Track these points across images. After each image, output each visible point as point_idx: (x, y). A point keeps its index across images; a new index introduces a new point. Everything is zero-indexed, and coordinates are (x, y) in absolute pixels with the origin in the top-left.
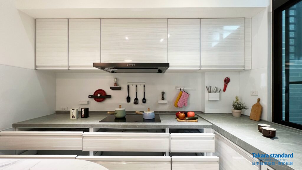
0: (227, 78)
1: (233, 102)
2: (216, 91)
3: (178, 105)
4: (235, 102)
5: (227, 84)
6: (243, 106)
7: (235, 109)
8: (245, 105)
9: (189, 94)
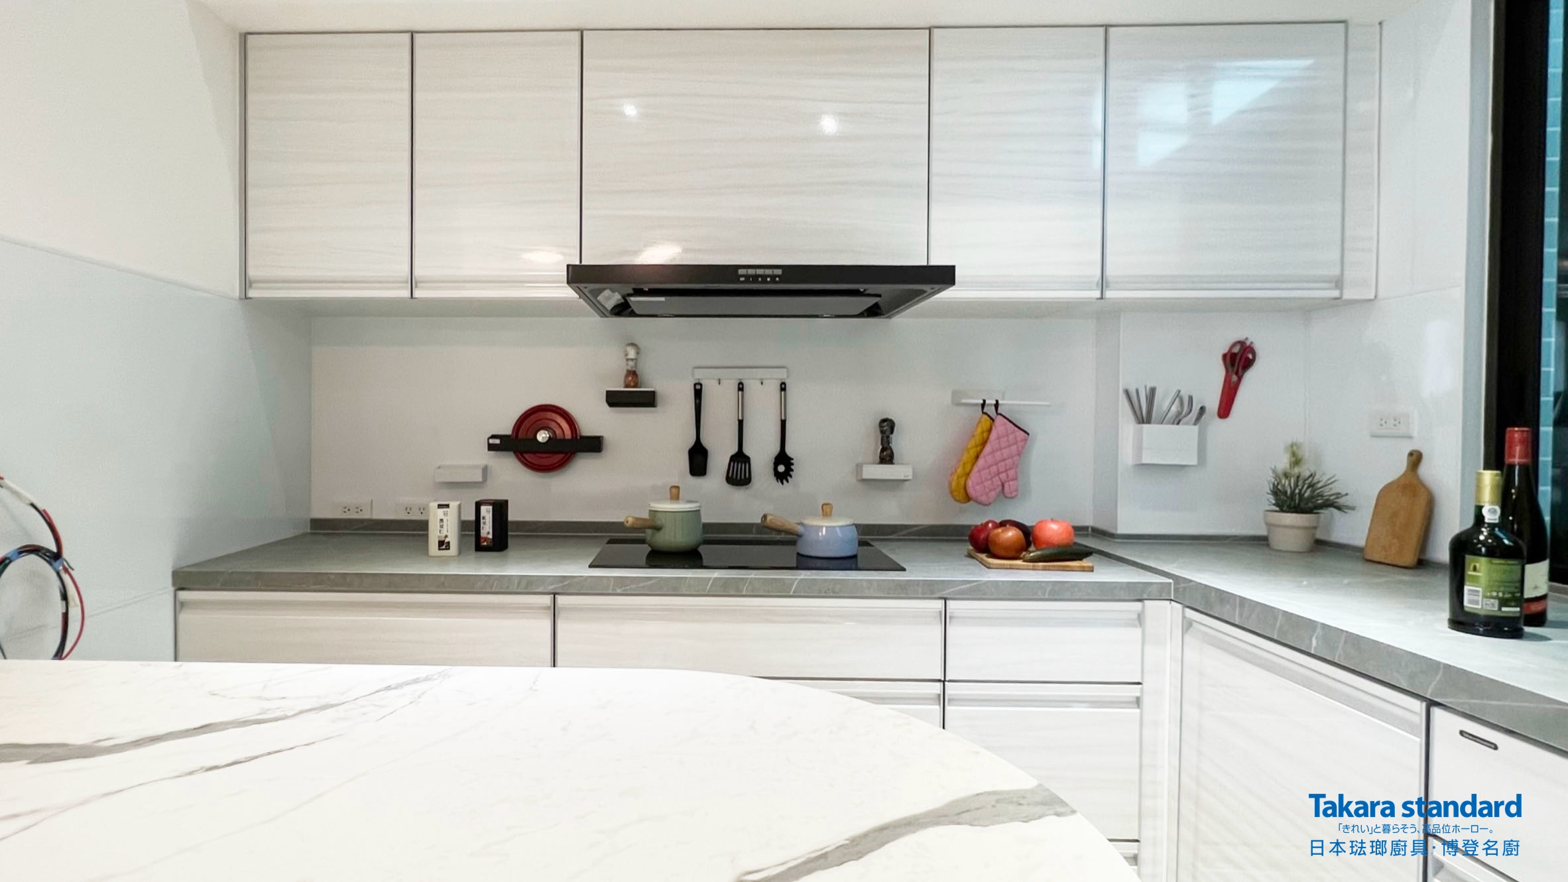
0: (1242, 343)
1: (1274, 471)
2: (1179, 413)
3: (971, 491)
4: (1286, 475)
5: (1240, 379)
6: (1327, 492)
7: (1282, 511)
8: (1336, 488)
9: (1028, 434)
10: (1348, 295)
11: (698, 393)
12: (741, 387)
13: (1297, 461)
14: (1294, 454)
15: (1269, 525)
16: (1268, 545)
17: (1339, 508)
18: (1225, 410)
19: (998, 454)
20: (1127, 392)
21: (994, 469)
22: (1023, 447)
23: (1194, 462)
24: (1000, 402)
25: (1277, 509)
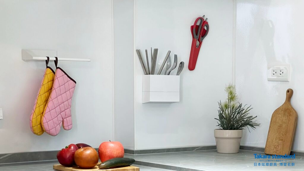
0: (201, 19)
1: (220, 104)
2: (169, 67)
3: (46, 126)
4: (226, 106)
5: (200, 43)
6: (247, 116)
7: (224, 129)
8: (251, 114)
9: (75, 82)
13: (232, 97)
14: (231, 93)
15: (217, 139)
16: (216, 151)
18: (192, 65)
19: (60, 98)
20: (139, 52)
21: (58, 109)
22: (73, 92)
23: (179, 101)
24: (58, 59)
25: (221, 128)
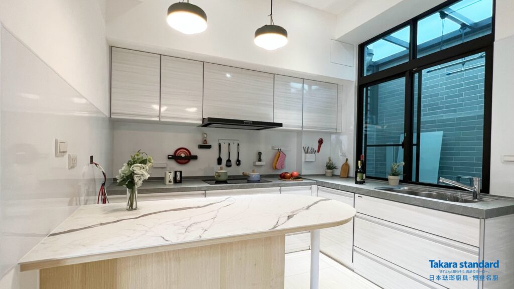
0: (321, 139)
1: (327, 162)
2: (312, 152)
3: (277, 167)
5: (321, 145)
8: (335, 165)
9: (286, 155)
10: (338, 131)
11: (220, 146)
12: (229, 144)
14: (330, 159)
15: (326, 172)
16: (325, 176)
17: (336, 169)
18: (318, 151)
19: (281, 160)
21: (280, 163)
22: (285, 158)
23: (314, 160)
24: (281, 149)
25: (327, 169)
